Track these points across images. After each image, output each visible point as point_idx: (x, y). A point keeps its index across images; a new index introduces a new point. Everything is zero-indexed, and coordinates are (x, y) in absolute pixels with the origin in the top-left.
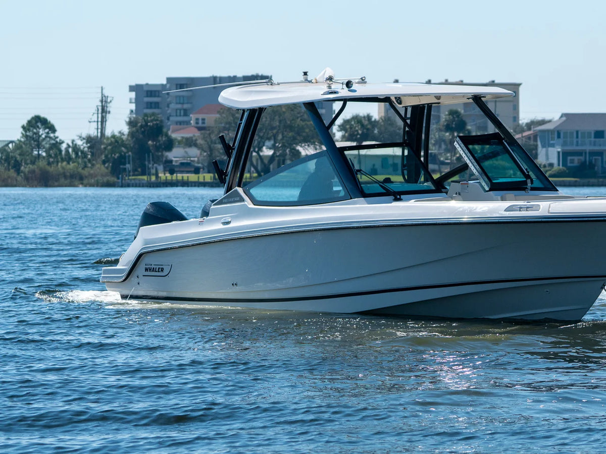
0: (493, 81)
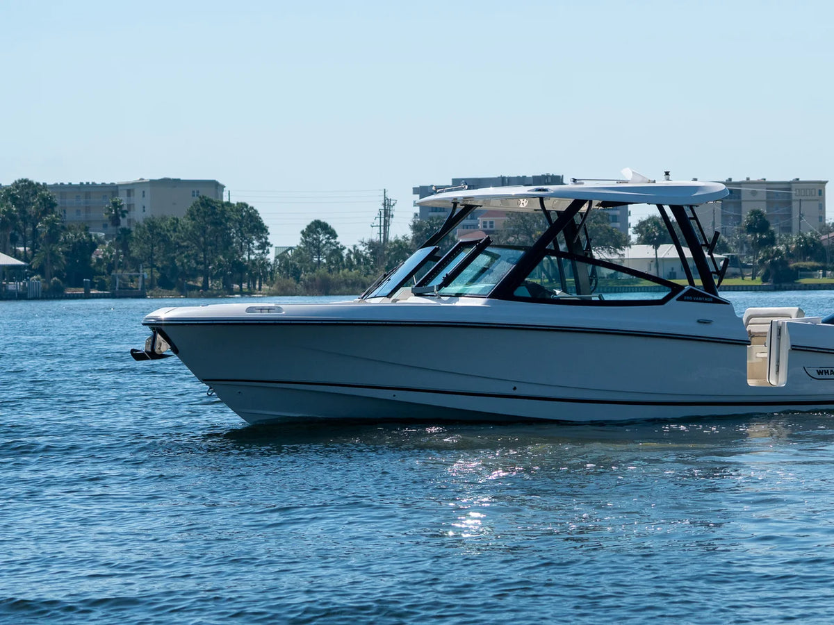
0: (798, 179)
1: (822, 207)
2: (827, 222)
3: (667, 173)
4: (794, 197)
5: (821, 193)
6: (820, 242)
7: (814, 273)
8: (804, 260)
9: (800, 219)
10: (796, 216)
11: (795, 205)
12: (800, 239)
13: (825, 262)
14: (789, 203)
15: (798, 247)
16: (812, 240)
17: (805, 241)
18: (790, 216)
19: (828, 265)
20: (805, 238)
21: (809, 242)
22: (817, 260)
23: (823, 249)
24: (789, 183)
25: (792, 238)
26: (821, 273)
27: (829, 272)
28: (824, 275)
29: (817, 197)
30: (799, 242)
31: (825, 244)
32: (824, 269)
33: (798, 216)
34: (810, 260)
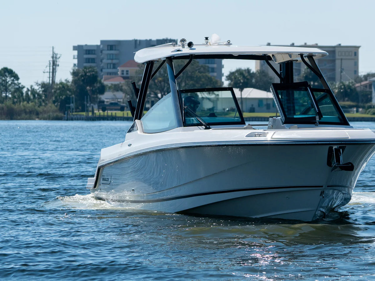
0: (340, 45)
1: (356, 64)
2: (360, 74)
3: (207, 38)
4: (337, 57)
5: (356, 54)
6: (355, 88)
7: (350, 109)
8: (344, 101)
9: (341, 72)
10: (338, 70)
11: (338, 62)
12: (341, 86)
13: (358, 102)
14: (334, 61)
15: (339, 92)
16: (349, 87)
17: (345, 87)
18: (334, 70)
19: (360, 104)
20: (344, 85)
21: (347, 88)
22: (352, 100)
23: (357, 94)
24: (334, 47)
25: (335, 85)
26: (355, 109)
27: (360, 110)
28: (357, 111)
29: (353, 57)
30: (340, 88)
31: (358, 89)
32: (358, 107)
33: (340, 70)
34: (348, 101)
